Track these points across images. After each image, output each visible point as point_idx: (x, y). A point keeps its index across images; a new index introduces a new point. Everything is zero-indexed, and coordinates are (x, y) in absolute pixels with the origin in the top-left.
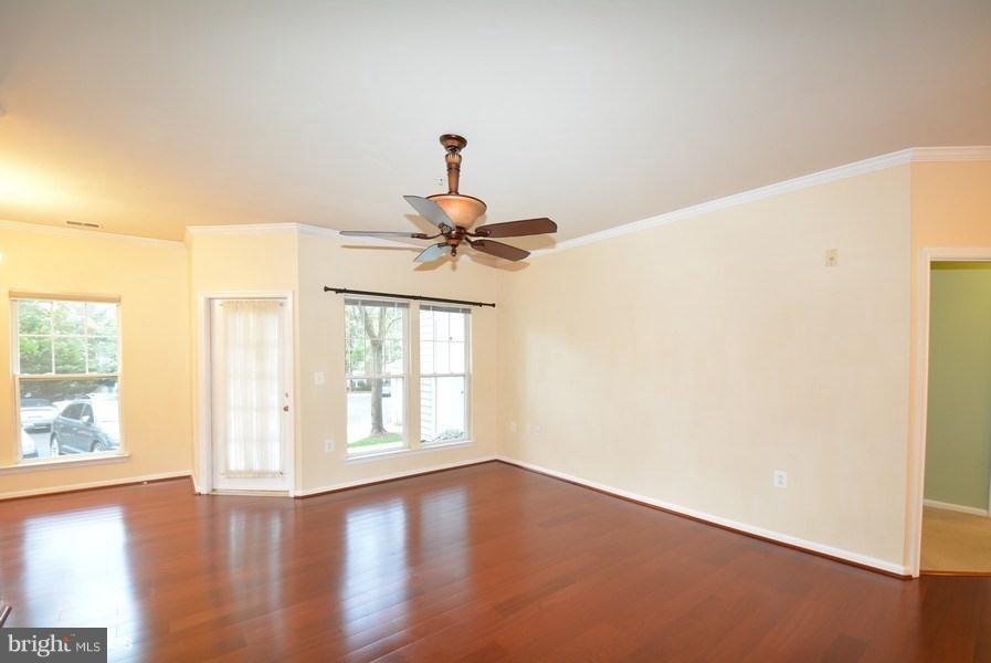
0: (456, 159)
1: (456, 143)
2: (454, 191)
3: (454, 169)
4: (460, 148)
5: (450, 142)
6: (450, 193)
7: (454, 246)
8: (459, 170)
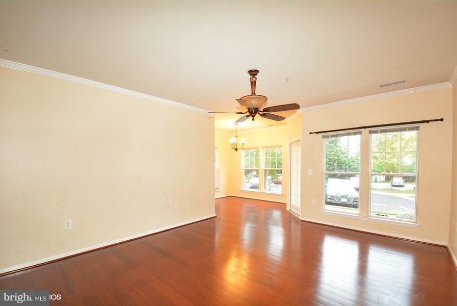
0: (254, 79)
1: (254, 73)
2: (253, 93)
3: (253, 84)
4: (256, 75)
5: (252, 73)
6: (252, 94)
7: (253, 116)
8: (255, 84)
